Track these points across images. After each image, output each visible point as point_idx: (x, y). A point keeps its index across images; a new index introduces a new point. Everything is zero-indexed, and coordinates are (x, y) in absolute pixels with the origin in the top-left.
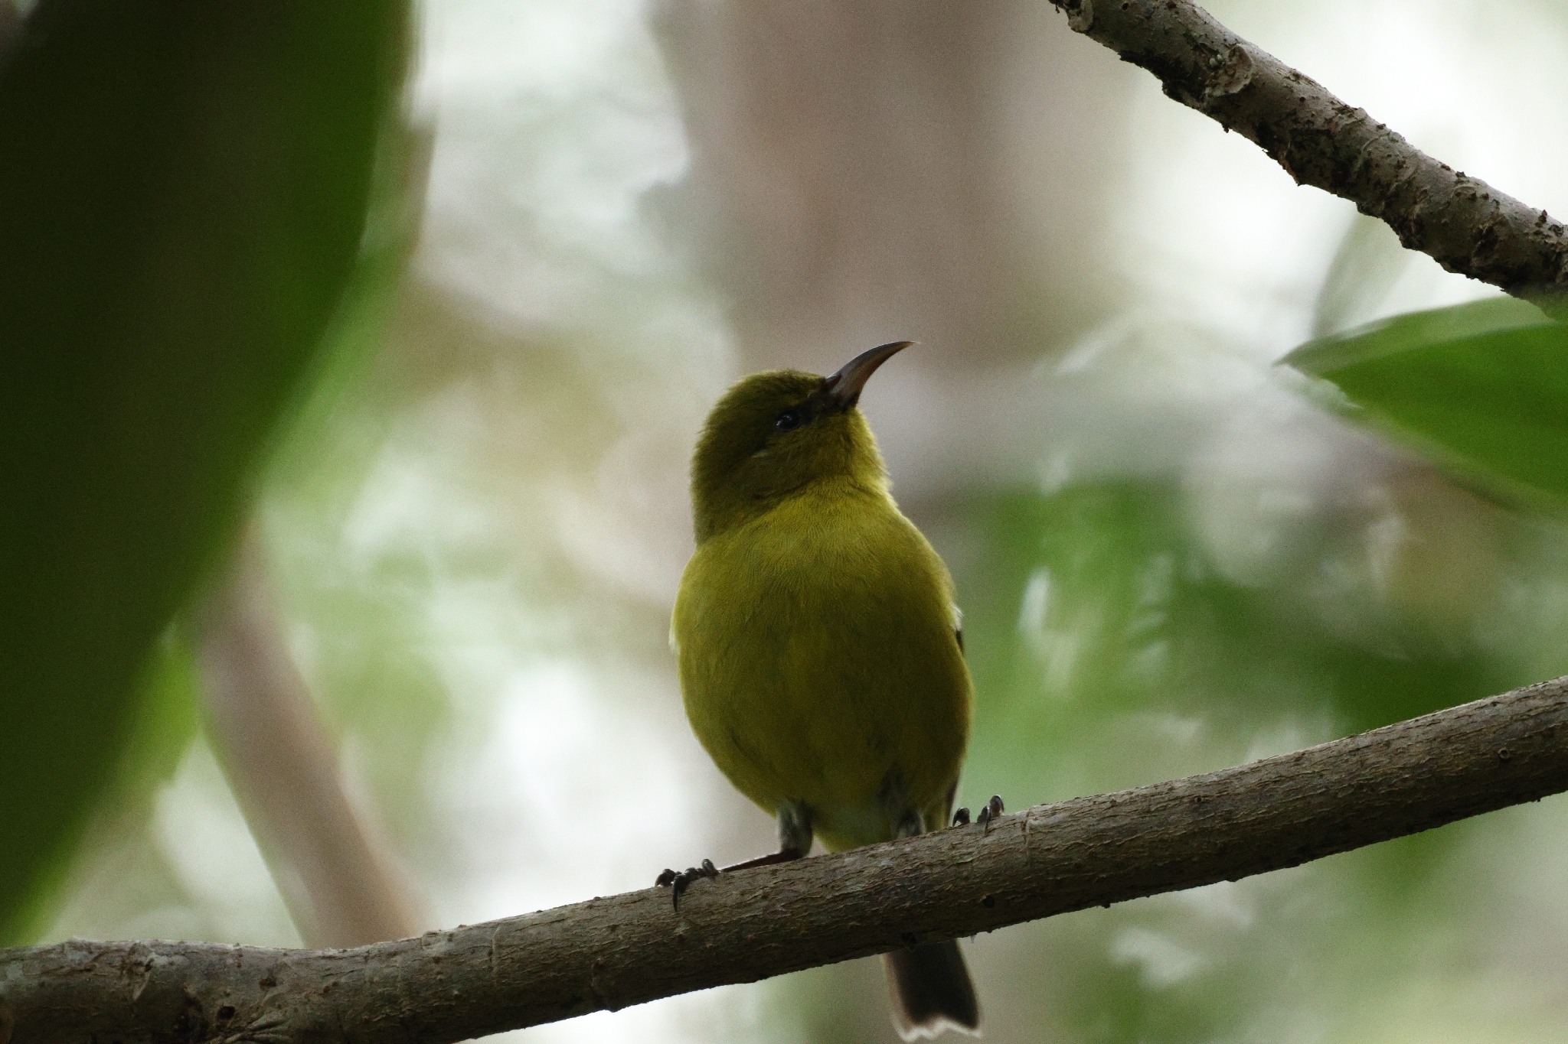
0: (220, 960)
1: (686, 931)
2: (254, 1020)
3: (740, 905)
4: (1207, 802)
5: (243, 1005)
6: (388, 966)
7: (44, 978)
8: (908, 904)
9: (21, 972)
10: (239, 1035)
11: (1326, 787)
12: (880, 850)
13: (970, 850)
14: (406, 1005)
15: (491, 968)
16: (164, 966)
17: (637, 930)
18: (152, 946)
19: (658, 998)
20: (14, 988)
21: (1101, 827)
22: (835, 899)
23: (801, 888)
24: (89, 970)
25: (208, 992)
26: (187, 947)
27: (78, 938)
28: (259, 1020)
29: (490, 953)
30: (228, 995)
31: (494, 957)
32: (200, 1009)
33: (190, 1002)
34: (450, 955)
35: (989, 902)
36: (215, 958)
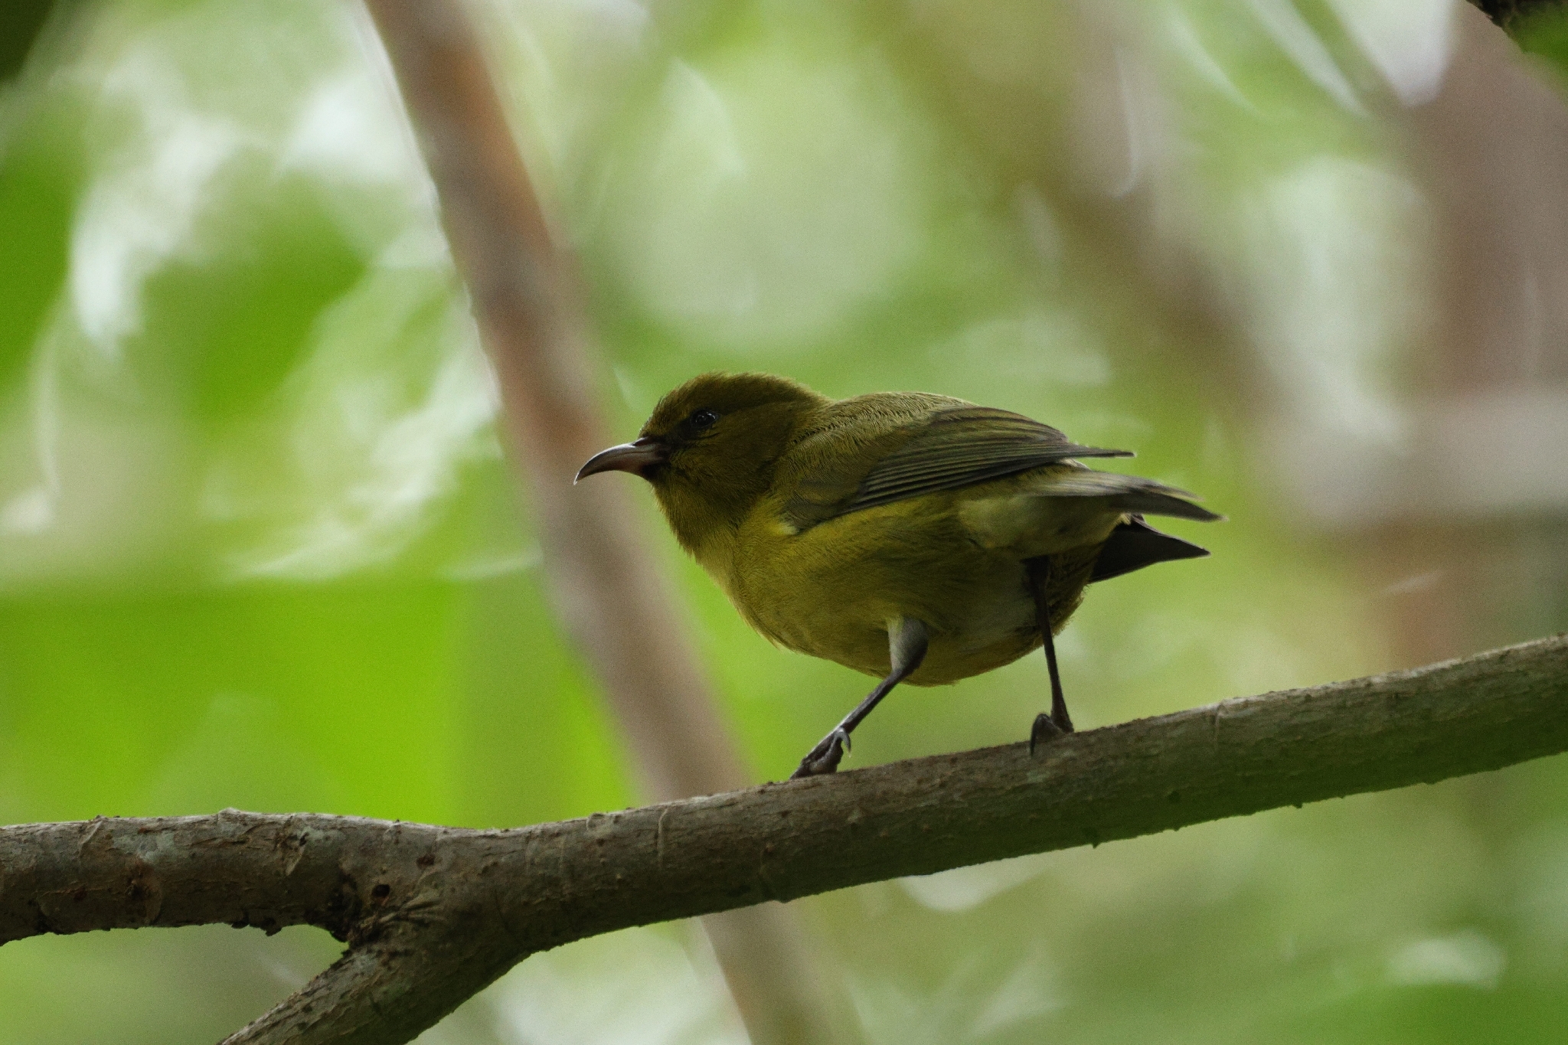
0: (378, 836)
1: (859, 819)
2: (409, 899)
3: (917, 794)
4: (1406, 699)
5: (400, 882)
6: (549, 848)
7: (195, 850)
8: (1090, 798)
9: (171, 842)
10: (392, 915)
11: (1531, 687)
12: (1064, 740)
13: (1158, 742)
14: (567, 887)
15: (656, 852)
16: (318, 841)
17: (808, 817)
18: (308, 819)
19: (830, 889)
20: (163, 859)
21: (1296, 721)
22: (1014, 790)
23: (980, 777)
24: (243, 842)
25: (363, 869)
26: (345, 822)
27: (233, 811)
28: (415, 900)
29: (656, 837)
30: (384, 872)
31: (660, 841)
32: (354, 886)
33: (345, 878)
34: (614, 837)
35: (1175, 798)
36: (372, 833)
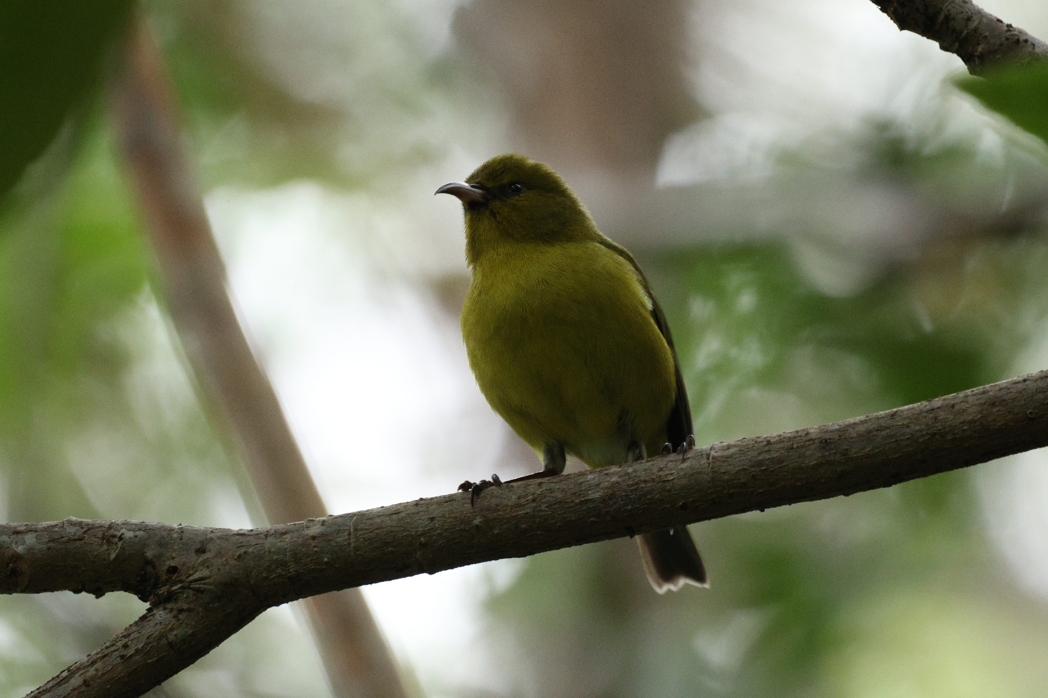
0: (168, 535)
1: (480, 522)
2: (190, 575)
3: (518, 506)
4: (831, 443)
5: (184, 565)
6: (280, 541)
7: (51, 544)
8: (629, 507)
9: (35, 540)
10: (179, 585)
11: (911, 434)
12: (612, 471)
13: (672, 472)
14: (293, 568)
15: (349, 544)
16: (131, 538)
17: (449, 520)
18: (123, 524)
19: (461, 566)
20: (30, 550)
21: (760, 458)
22: (581, 503)
23: (559, 495)
24: (81, 540)
25: (160, 556)
26: (147, 526)
27: (74, 518)
28: (194, 576)
29: (349, 534)
30: (174, 558)
31: (352, 537)
32: (154, 567)
33: (148, 562)
34: (322, 535)
35: (684, 507)
36: (165, 533)
